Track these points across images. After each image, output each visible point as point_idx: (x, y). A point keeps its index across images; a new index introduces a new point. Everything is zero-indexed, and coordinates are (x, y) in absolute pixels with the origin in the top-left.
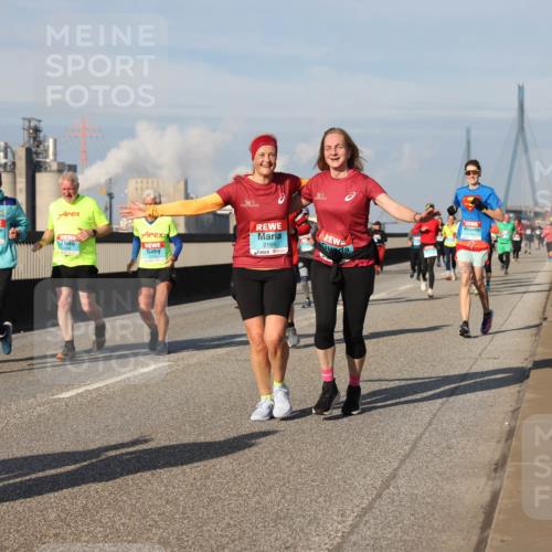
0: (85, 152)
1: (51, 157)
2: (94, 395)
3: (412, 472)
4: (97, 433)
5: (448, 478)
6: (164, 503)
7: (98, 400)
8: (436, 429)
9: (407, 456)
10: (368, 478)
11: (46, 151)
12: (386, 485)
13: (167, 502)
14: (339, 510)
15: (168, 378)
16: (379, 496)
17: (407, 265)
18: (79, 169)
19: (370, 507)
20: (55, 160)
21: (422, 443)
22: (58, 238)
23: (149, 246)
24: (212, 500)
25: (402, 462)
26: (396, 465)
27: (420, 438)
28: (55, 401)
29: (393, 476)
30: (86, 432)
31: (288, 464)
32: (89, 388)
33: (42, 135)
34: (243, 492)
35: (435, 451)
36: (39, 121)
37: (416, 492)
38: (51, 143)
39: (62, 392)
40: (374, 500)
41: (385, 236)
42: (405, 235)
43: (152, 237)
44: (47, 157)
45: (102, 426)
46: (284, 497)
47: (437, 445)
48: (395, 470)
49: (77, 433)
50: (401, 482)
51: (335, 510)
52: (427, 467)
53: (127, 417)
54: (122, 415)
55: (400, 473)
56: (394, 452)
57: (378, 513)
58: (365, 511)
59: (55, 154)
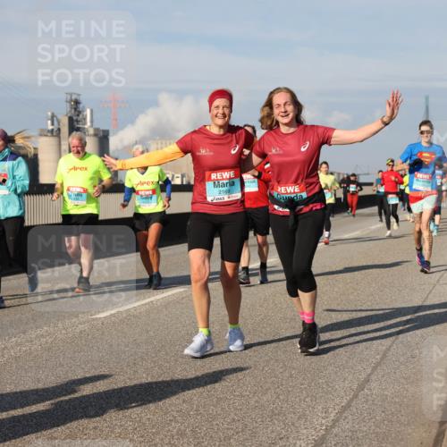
0: (116, 120)
1: (89, 124)
2: (124, 315)
3: (383, 376)
4: (127, 346)
5: (413, 382)
6: (181, 402)
7: (128, 319)
8: (402, 342)
9: (378, 364)
10: (347, 382)
11: (85, 119)
12: (361, 387)
13: (184, 401)
14: (323, 408)
15: (184, 301)
16: (356, 396)
17: (375, 209)
18: (111, 133)
19: (349, 405)
20: (92, 126)
21: (391, 353)
22: (68, 190)
23: (142, 193)
24: (219, 400)
25: (374, 369)
26: (369, 371)
27: (389, 349)
28: (93, 320)
29: (367, 380)
30: (118, 345)
31: (281, 370)
32: (121, 309)
33: (81, 106)
34: (244, 393)
35: (402, 359)
36: (79, 95)
37: (386, 393)
38: (88, 112)
39: (99, 312)
40: (352, 400)
41: (360, 185)
42: (371, 184)
43: (145, 185)
44: (85, 124)
45: (131, 340)
46: (278, 397)
47: (403, 355)
48: (369, 375)
49: (111, 346)
50: (374, 385)
51: (320, 408)
52: (395, 373)
53: (151, 333)
54: (148, 332)
55: (373, 377)
56: (368, 360)
57: (355, 410)
58: (344, 409)
59: (92, 122)
